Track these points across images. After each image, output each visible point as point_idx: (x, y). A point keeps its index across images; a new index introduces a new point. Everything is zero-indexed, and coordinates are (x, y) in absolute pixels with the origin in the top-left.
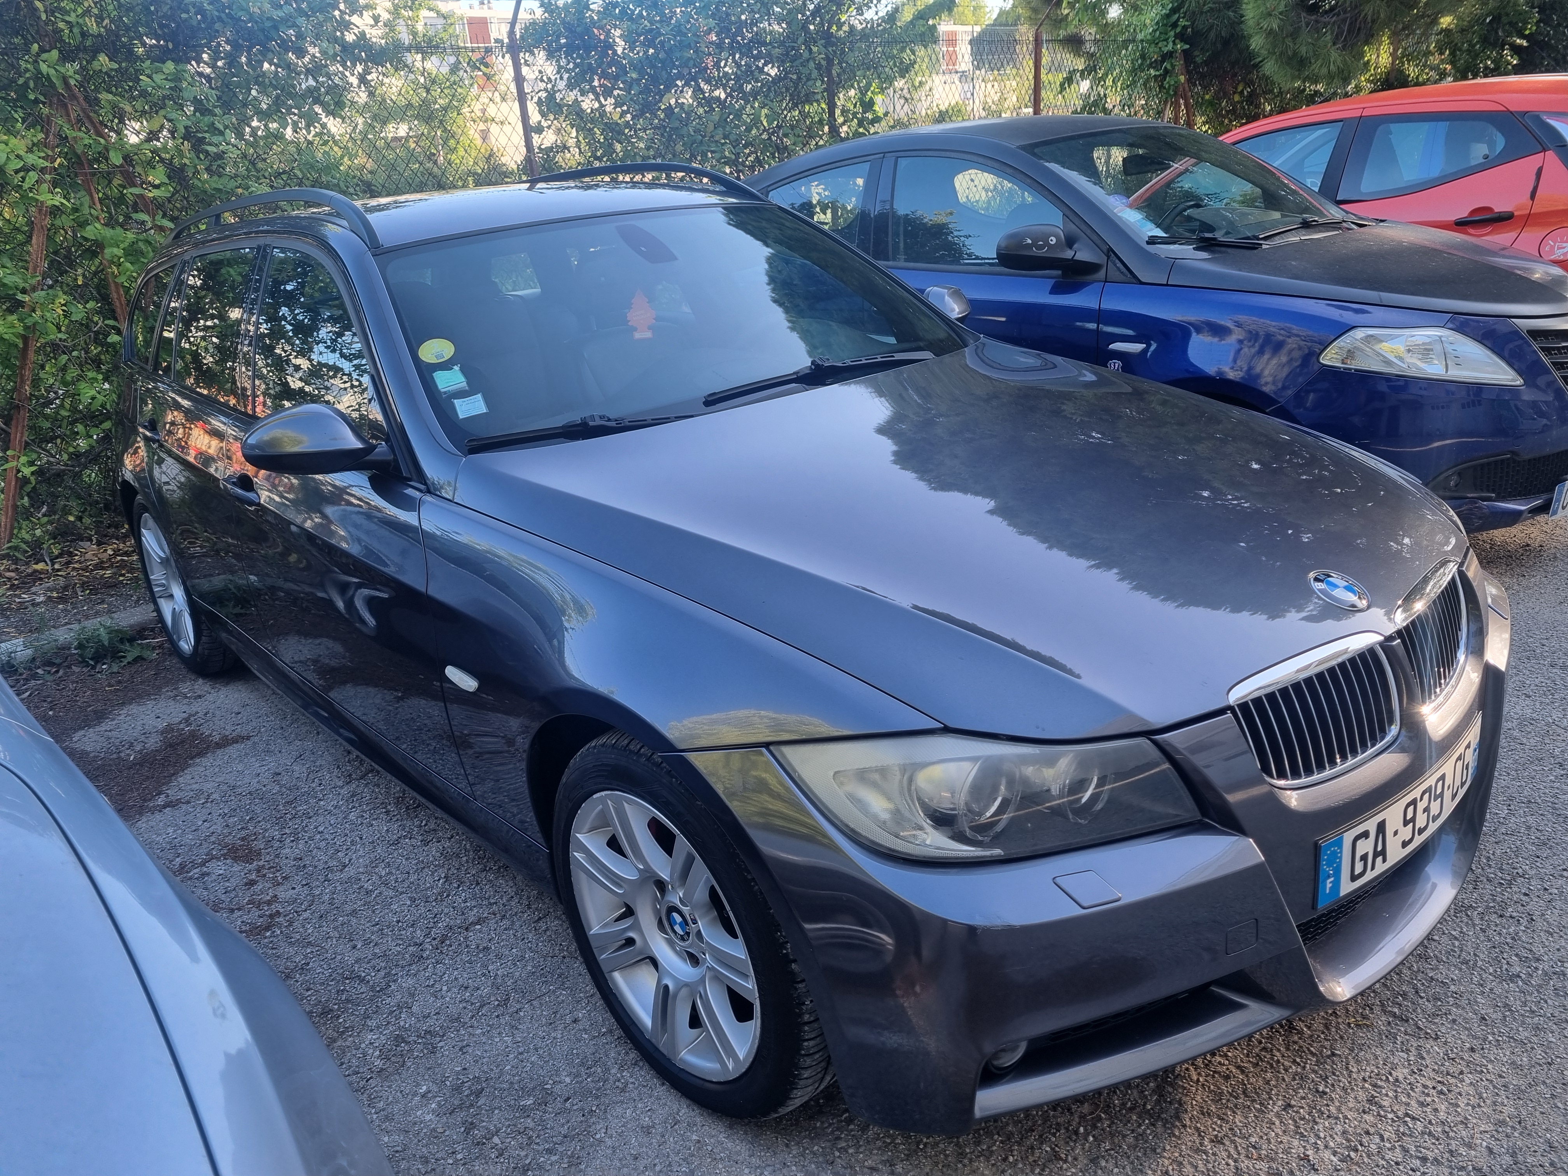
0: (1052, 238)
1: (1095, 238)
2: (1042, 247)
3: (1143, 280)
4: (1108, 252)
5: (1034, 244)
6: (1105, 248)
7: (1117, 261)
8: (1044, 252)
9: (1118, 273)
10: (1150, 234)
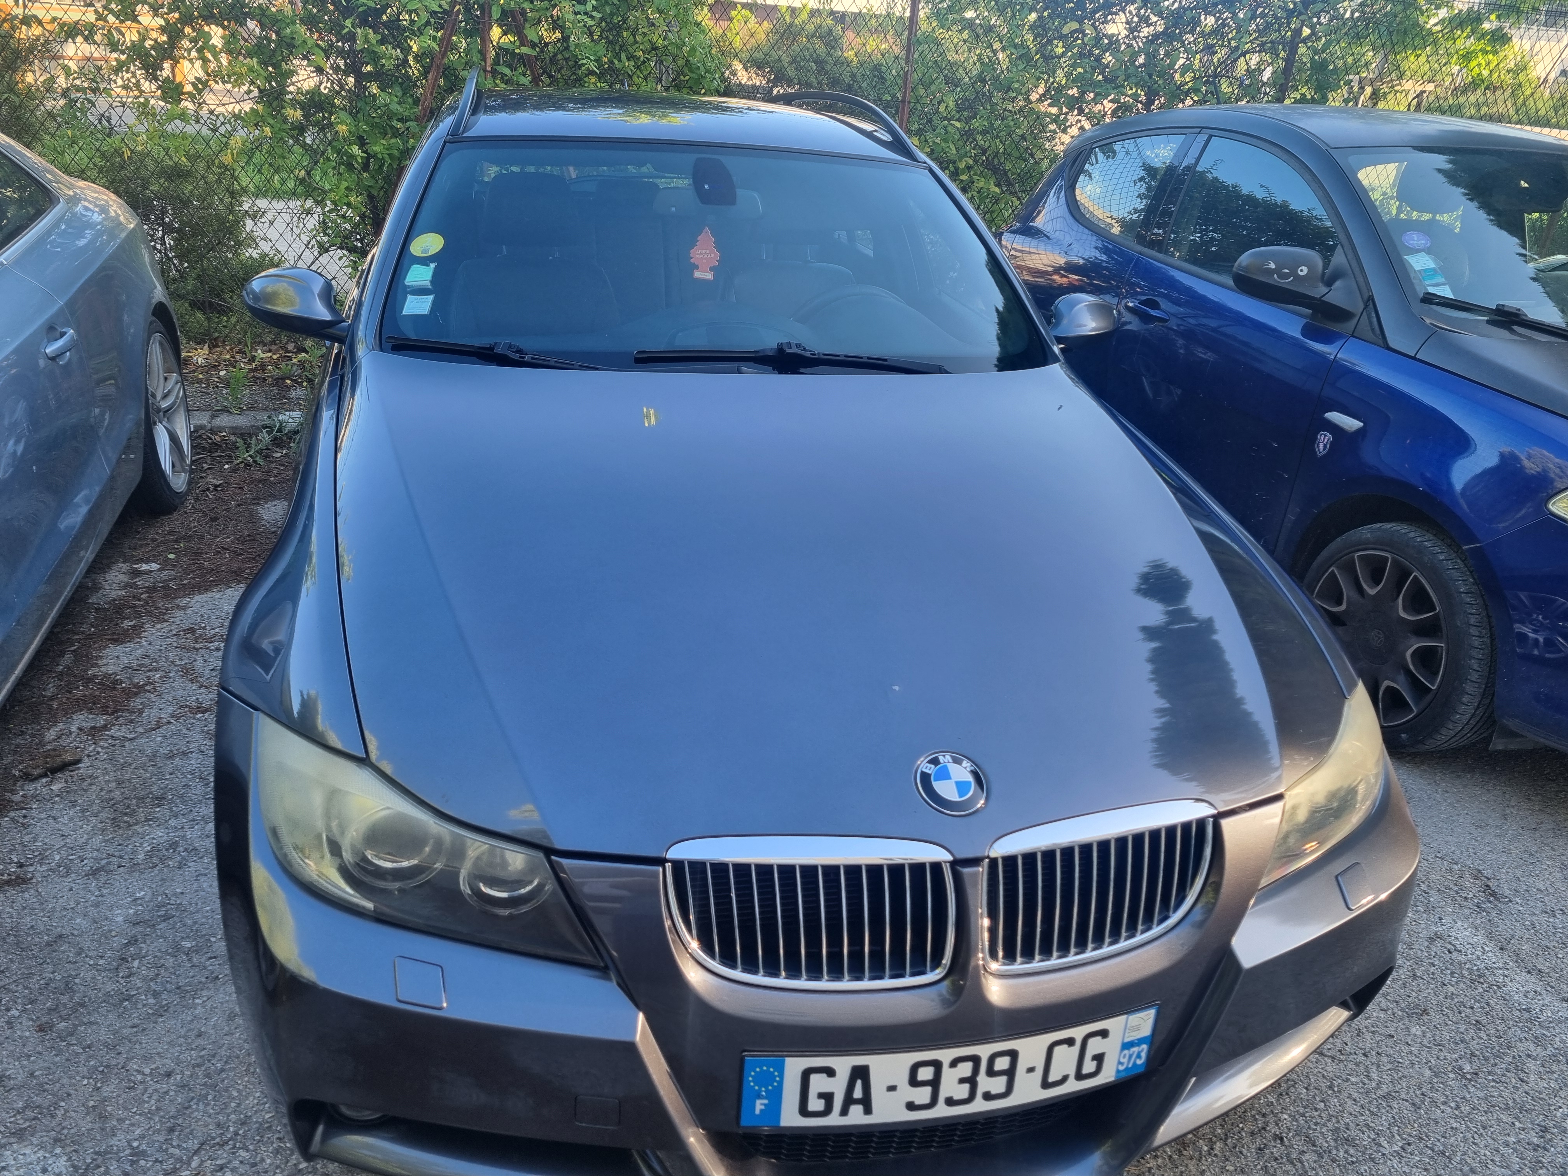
0: (1304, 268)
1: (1361, 280)
2: (1287, 276)
3: (1392, 344)
4: (1368, 300)
5: (1277, 271)
6: (1366, 296)
7: (1373, 315)
8: (1287, 283)
9: (1369, 328)
10: (1431, 290)
